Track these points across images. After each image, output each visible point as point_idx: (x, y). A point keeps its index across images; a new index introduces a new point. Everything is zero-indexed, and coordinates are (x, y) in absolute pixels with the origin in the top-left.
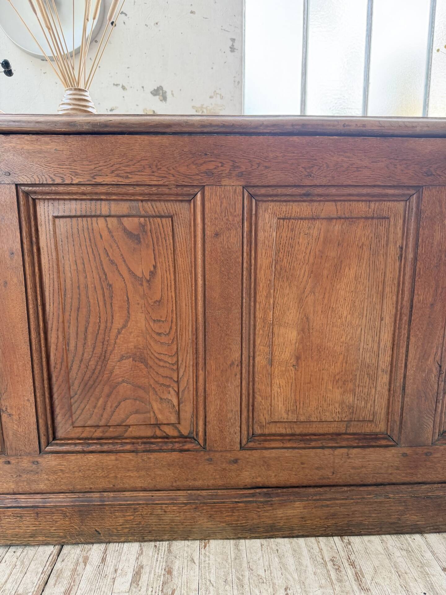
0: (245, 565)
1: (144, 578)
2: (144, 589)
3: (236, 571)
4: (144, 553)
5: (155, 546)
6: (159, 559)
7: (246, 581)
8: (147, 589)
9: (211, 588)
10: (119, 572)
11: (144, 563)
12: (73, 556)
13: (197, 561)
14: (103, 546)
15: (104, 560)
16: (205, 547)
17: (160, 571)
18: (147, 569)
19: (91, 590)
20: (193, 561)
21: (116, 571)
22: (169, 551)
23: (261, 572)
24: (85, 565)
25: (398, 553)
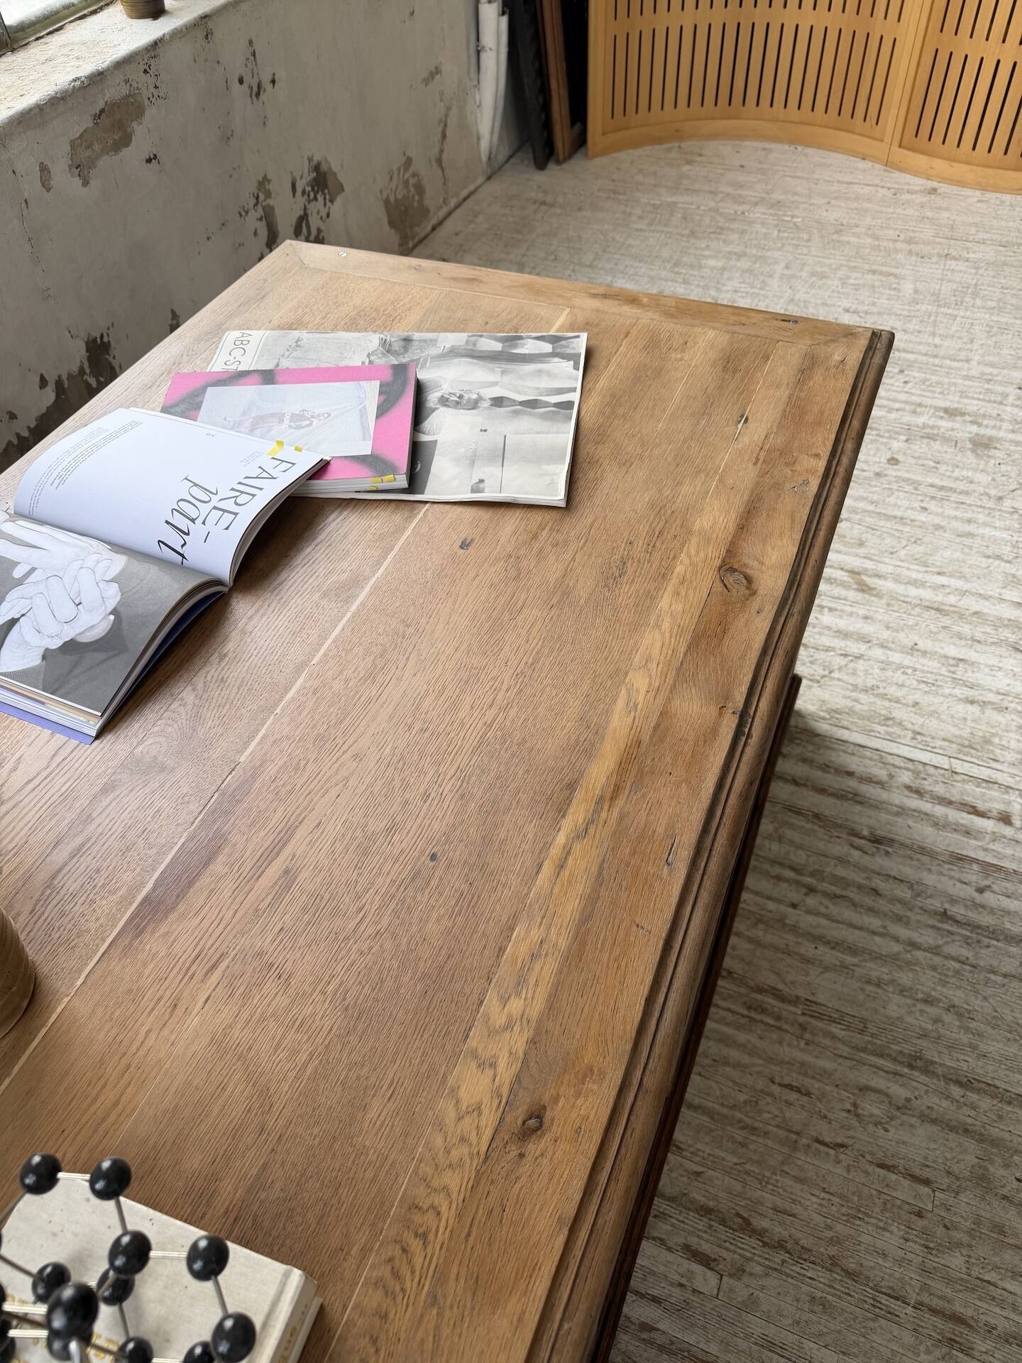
0: (725, 1111)
1: (706, 1247)
2: (724, 1254)
3: (731, 1125)
4: (663, 1236)
5: (655, 1216)
6: (681, 1218)
7: (749, 1121)
8: (727, 1249)
9: (748, 1167)
10: (684, 1281)
11: (681, 1241)
12: (631, 1348)
13: (700, 1169)
14: (630, 1297)
15: (655, 1300)
16: (679, 1148)
17: (702, 1224)
18: (693, 1241)
19: (705, 1328)
20: (698, 1174)
21: (681, 1285)
22: (672, 1199)
23: (742, 1097)
24: (658, 1330)
25: (759, 933)
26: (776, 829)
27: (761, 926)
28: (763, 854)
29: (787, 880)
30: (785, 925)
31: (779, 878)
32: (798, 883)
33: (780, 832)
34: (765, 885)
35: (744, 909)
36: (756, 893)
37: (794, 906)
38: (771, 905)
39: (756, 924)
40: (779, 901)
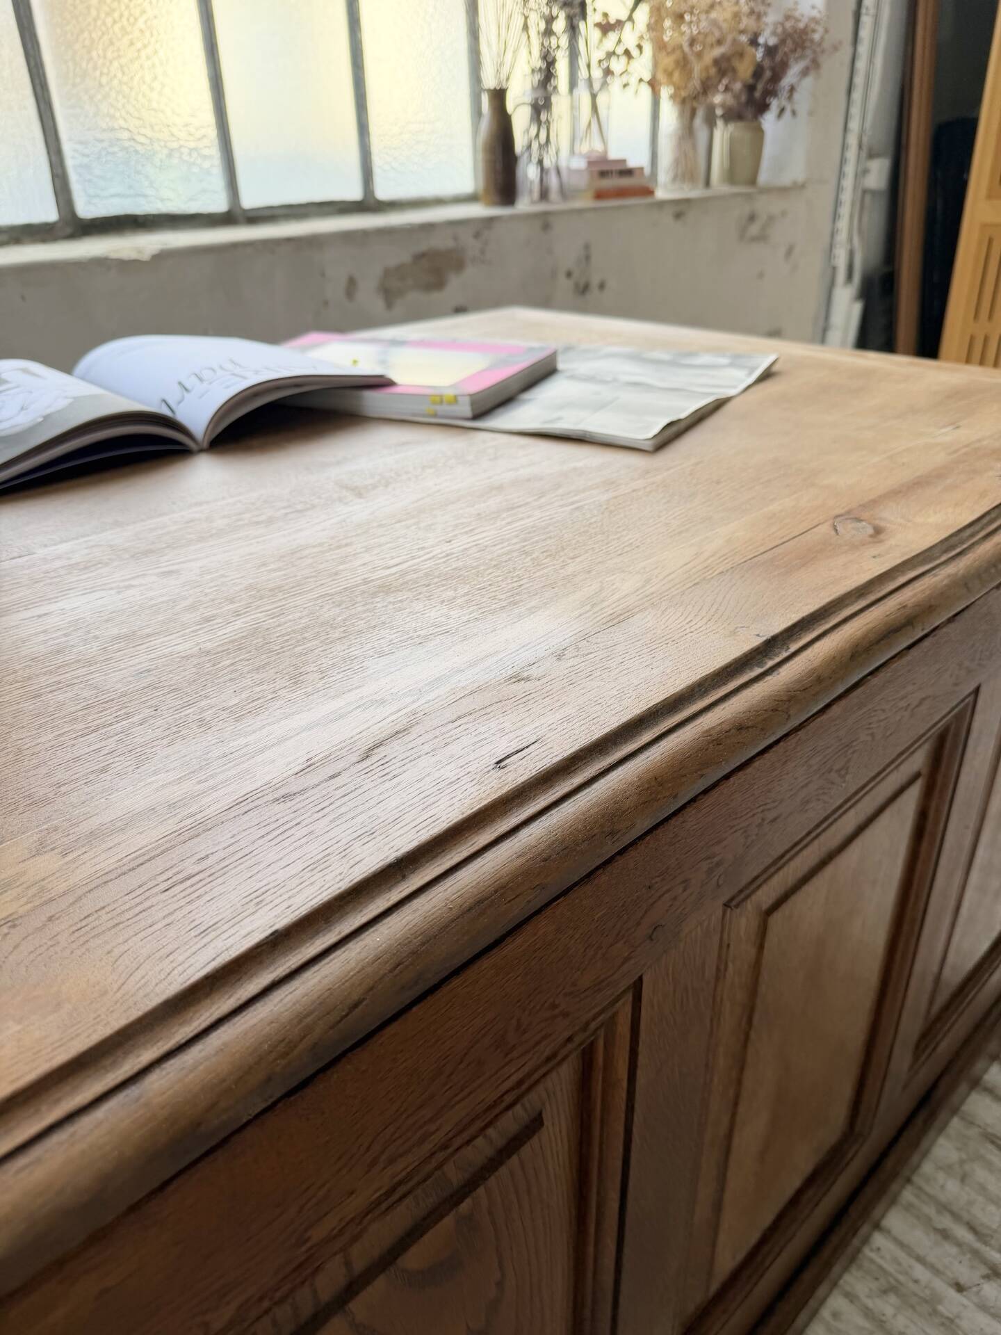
25: (886, 1307)
26: (962, 1162)
27: (893, 1299)
28: (927, 1189)
29: (959, 1244)
30: (935, 1312)
31: (945, 1235)
32: (976, 1253)
33: (967, 1167)
34: (919, 1238)
35: (872, 1261)
36: (901, 1245)
37: (960, 1288)
38: (920, 1272)
39: (885, 1292)
40: (936, 1271)
